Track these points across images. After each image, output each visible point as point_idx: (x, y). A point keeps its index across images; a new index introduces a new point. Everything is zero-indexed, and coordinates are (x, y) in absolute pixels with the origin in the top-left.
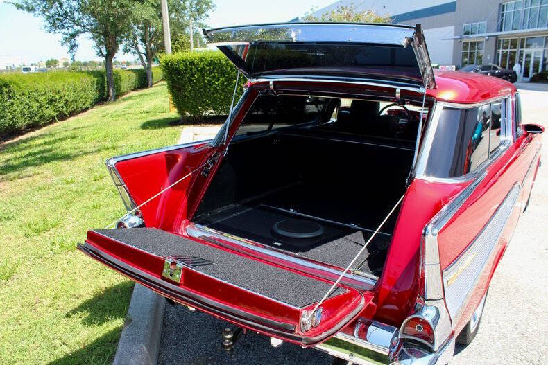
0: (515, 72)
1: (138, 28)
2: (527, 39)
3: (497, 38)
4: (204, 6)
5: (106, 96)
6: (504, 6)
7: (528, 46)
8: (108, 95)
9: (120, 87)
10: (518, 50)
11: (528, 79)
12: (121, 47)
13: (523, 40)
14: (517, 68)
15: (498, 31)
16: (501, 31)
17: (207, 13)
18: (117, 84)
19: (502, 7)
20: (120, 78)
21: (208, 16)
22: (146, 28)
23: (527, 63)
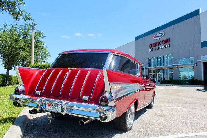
0: (155, 80)
1: (21, 61)
2: (158, 70)
3: (148, 70)
4: (46, 55)
5: (5, 84)
6: (150, 59)
7: (158, 72)
8: (6, 83)
9: (11, 82)
10: (155, 73)
11: (159, 83)
12: (13, 68)
13: (156, 70)
14: (155, 79)
15: (148, 67)
16: (150, 67)
17: (47, 58)
18: (10, 80)
19: (149, 60)
20: (11, 78)
21: (47, 59)
22: (23, 61)
23: (159, 77)
